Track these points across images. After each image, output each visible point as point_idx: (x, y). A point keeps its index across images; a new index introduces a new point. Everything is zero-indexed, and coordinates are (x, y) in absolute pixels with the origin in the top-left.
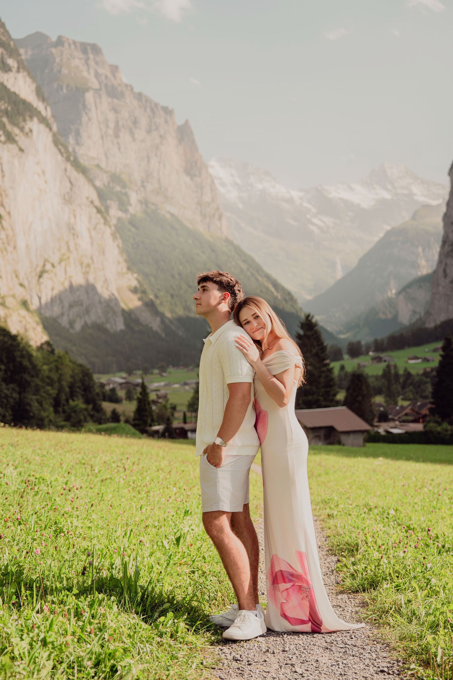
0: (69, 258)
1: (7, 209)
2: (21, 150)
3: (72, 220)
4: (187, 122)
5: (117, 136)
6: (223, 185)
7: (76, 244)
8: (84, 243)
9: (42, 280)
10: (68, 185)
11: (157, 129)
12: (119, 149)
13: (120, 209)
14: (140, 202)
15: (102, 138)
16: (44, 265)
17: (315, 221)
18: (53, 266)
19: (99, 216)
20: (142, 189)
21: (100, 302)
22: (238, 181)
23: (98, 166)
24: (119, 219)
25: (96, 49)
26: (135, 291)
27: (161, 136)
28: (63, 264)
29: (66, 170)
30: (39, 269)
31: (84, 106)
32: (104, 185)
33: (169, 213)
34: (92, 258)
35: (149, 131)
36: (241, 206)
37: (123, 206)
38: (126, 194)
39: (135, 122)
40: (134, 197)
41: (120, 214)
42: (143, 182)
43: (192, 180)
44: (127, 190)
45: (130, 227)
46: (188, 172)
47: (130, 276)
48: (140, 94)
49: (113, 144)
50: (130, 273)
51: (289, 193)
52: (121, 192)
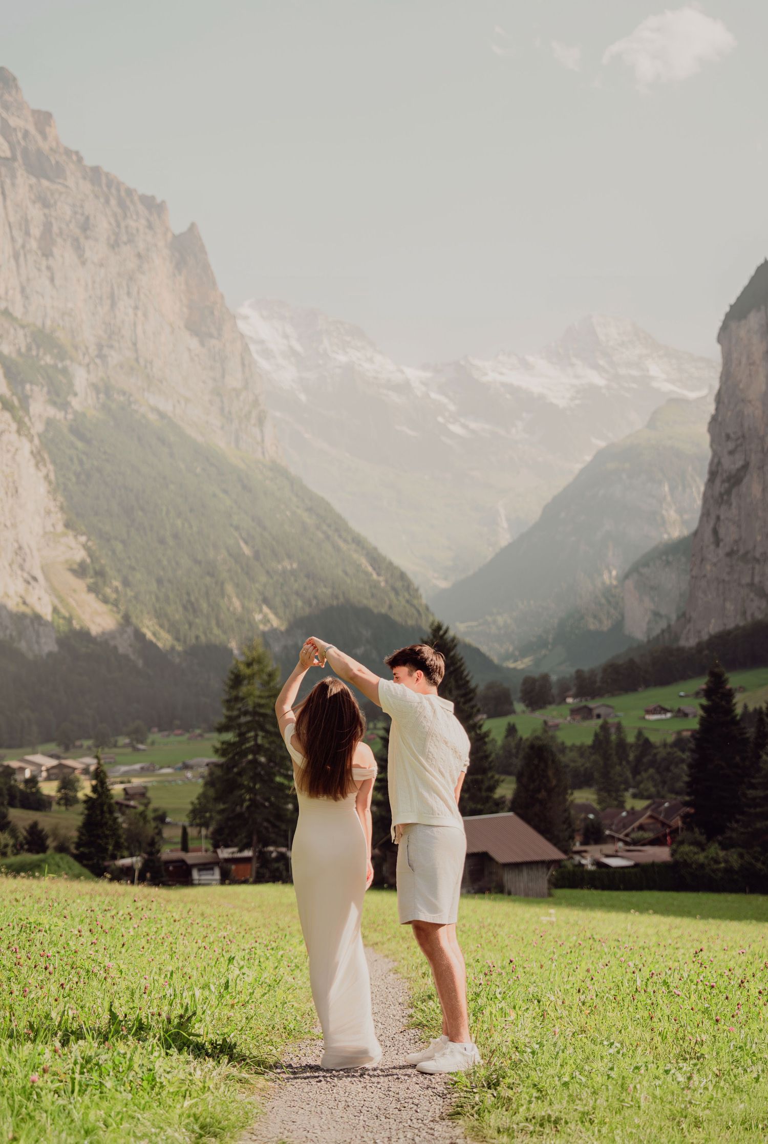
4: (193, 227)
5: (47, 254)
6: (267, 354)
11: (130, 241)
12: (52, 280)
13: (54, 404)
14: (95, 387)
15: (16, 257)
17: (456, 428)
19: (7, 416)
20: (98, 361)
22: (298, 347)
23: (6, 313)
24: (49, 423)
25: (5, 79)
26: (80, 571)
27: (139, 256)
32: (19, 351)
33: (155, 409)
35: (114, 245)
36: (303, 397)
37: (59, 395)
38: (65, 371)
39: (86, 226)
40: (81, 378)
41: (51, 412)
42: (100, 347)
43: (202, 344)
44: (68, 362)
45: (72, 438)
46: (193, 328)
47: (70, 540)
48: (96, 170)
49: (39, 270)
50: (71, 533)
51: (402, 372)
52: (55, 367)
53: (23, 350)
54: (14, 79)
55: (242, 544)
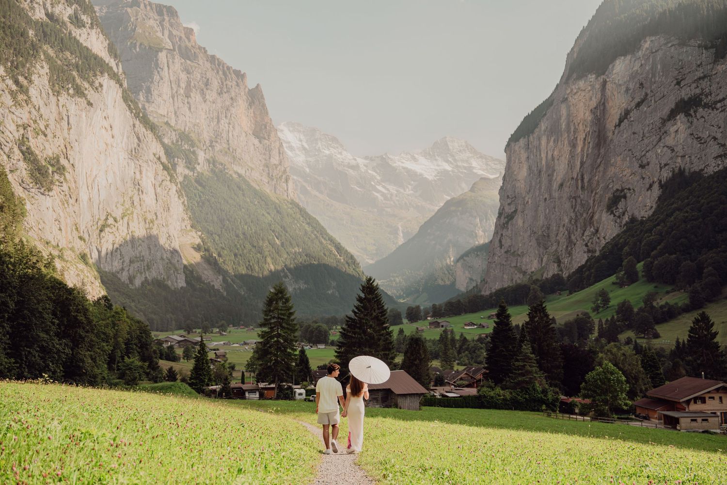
0: (132, 213)
1: (71, 162)
2: (90, 104)
3: (138, 176)
4: (258, 85)
5: (188, 96)
6: (291, 148)
7: (140, 199)
8: (149, 199)
9: (103, 234)
10: (136, 140)
11: (228, 92)
12: (190, 109)
13: (188, 168)
14: (208, 161)
15: (173, 97)
16: (107, 219)
17: (380, 188)
18: (116, 221)
19: (165, 172)
20: (210, 148)
21: (162, 259)
22: (306, 146)
23: (167, 123)
24: (185, 177)
25: (172, 12)
26: (198, 248)
27: (232, 98)
28: (126, 219)
29: (134, 126)
30: (100, 223)
31: (157, 65)
32: (173, 143)
33: (236, 173)
34: (156, 214)
35: (220, 94)
36: (308, 170)
37: (191, 164)
38: (194, 153)
39: (207, 84)
40: (201, 156)
41: (187, 172)
42: (211, 142)
43: (260, 142)
44: (195, 148)
45: (196, 185)
46: (256, 134)
47: (193, 233)
48: (213, 57)
49: (183, 103)
50: (194, 230)
51: (355, 160)
52: (189, 150)
53: (174, 142)
54: (176, 12)
55: (276, 239)
